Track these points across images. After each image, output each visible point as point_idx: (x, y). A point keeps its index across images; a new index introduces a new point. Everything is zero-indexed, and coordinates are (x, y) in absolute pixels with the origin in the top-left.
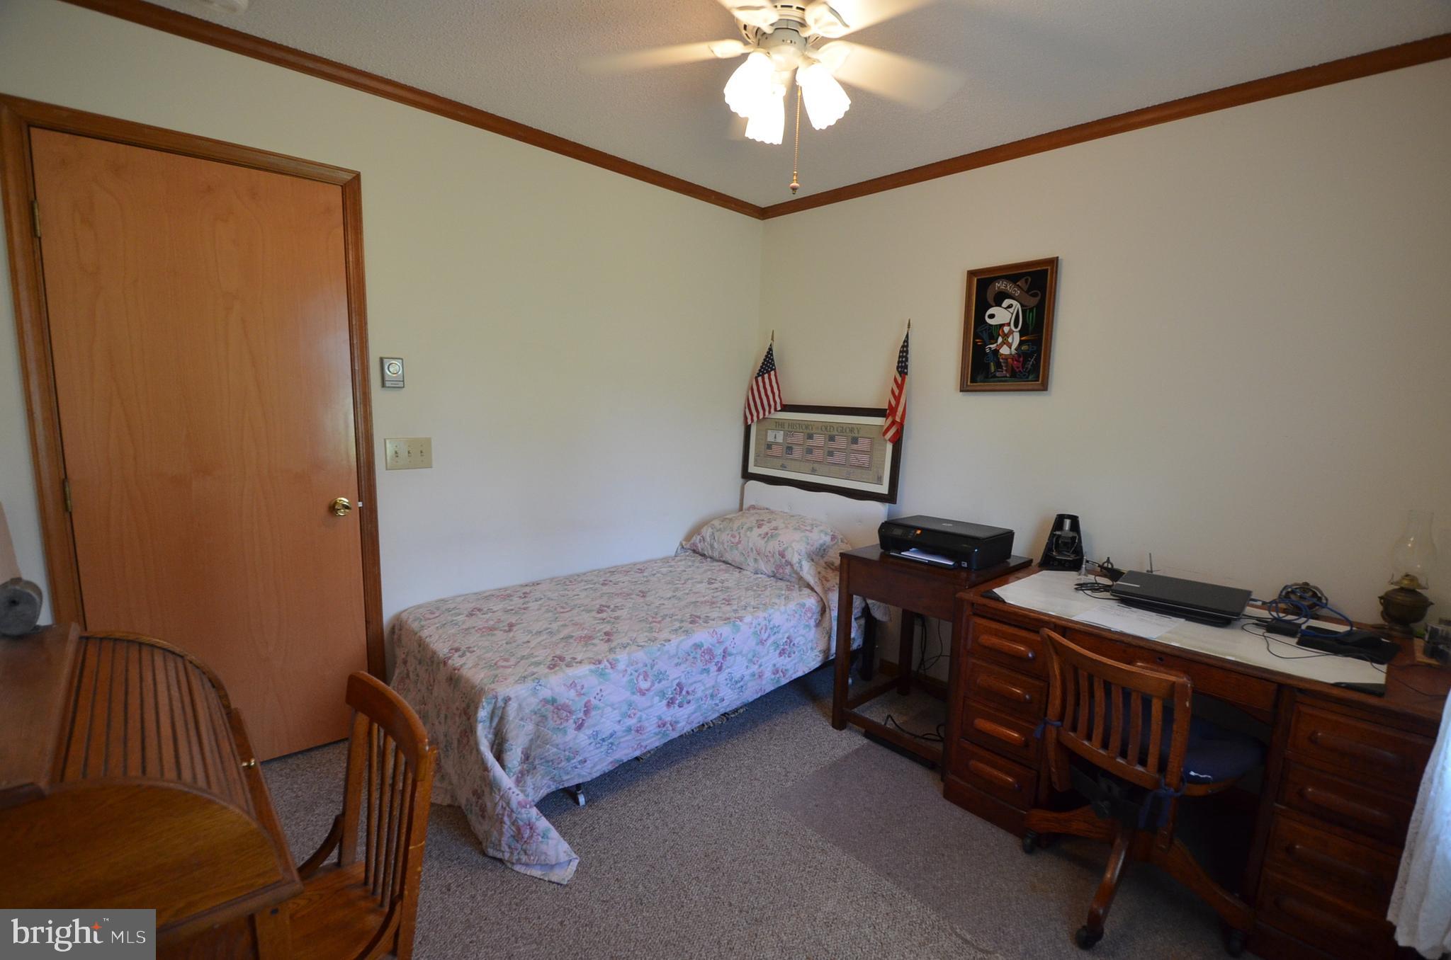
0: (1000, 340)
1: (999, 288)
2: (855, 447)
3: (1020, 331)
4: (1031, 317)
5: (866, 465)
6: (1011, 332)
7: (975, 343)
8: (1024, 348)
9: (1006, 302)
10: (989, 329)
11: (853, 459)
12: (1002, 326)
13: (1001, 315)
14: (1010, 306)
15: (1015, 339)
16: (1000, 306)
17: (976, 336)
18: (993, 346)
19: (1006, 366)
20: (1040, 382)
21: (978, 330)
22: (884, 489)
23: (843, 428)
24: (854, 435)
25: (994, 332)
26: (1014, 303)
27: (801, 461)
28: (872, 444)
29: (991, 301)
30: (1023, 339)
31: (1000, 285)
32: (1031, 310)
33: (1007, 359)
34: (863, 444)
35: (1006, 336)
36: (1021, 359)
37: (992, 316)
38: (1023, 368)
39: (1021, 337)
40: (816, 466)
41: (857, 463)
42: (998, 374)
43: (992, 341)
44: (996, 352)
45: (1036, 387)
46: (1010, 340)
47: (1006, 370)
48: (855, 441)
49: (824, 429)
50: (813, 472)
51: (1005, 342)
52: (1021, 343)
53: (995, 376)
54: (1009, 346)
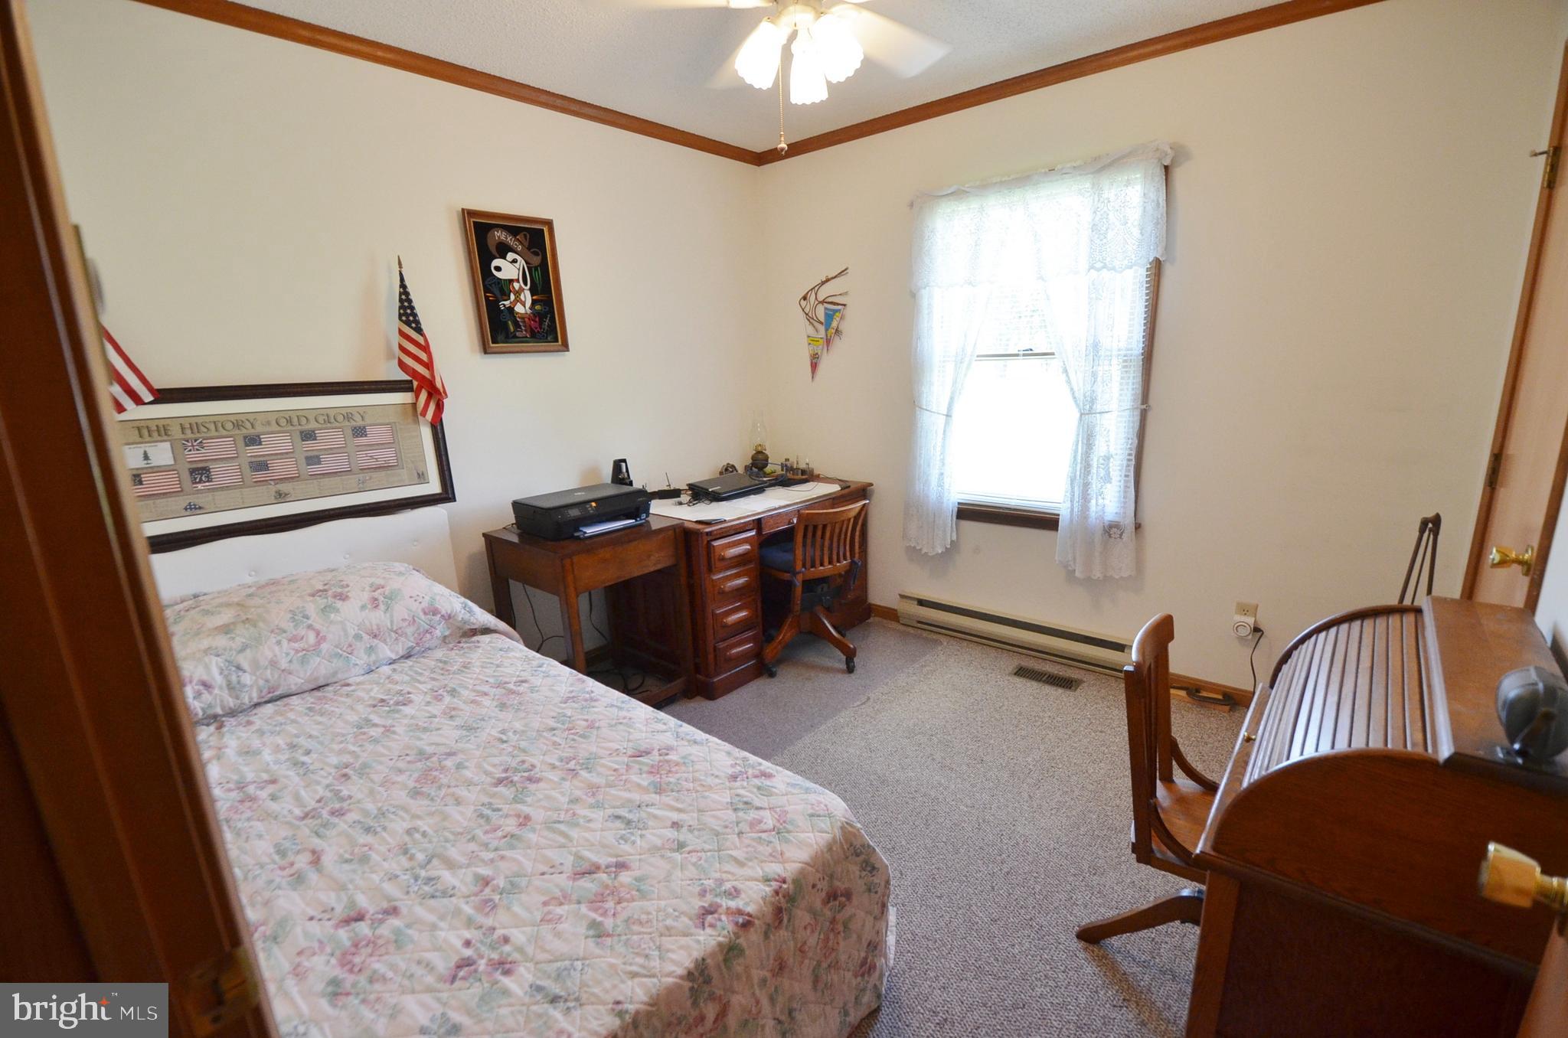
0: (512, 297)
1: (499, 237)
2: (363, 440)
3: (530, 289)
4: (538, 275)
5: (393, 462)
6: (521, 290)
7: (487, 298)
8: (538, 307)
9: (510, 256)
10: (499, 283)
11: (363, 459)
12: (511, 281)
13: (509, 268)
14: (514, 261)
15: (527, 297)
16: (504, 258)
17: (486, 290)
18: (507, 303)
19: (525, 326)
20: (560, 343)
21: (486, 283)
22: (434, 487)
23: (328, 418)
24: (354, 423)
25: (503, 288)
26: (518, 258)
27: (241, 487)
28: (393, 432)
29: (494, 251)
30: (534, 297)
31: (499, 235)
32: (536, 268)
33: (523, 318)
34: (376, 434)
35: (518, 293)
36: (537, 319)
37: (498, 269)
38: (541, 328)
39: (532, 296)
40: (284, 487)
41: (373, 464)
42: (518, 334)
43: (505, 298)
44: (511, 310)
45: (556, 348)
46: (522, 297)
47: (526, 331)
48: (359, 432)
49: (283, 422)
50: (281, 497)
51: (518, 300)
52: (534, 302)
53: (515, 337)
54: (523, 304)
